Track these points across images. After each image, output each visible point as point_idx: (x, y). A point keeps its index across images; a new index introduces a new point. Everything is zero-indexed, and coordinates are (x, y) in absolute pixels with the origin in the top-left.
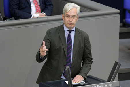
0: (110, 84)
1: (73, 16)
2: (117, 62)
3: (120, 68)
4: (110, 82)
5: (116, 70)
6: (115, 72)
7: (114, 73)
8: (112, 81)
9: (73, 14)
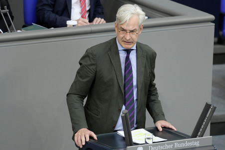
0: (197, 141)
2: (208, 103)
4: (196, 137)
5: (206, 118)
6: (205, 120)
7: (204, 123)
8: (199, 137)
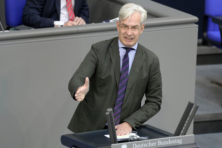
0: (179, 139)
1: (134, 27)
2: (191, 102)
3: (197, 113)
4: (179, 135)
5: (189, 117)
7: (187, 121)
8: (182, 135)
9: (133, 24)
